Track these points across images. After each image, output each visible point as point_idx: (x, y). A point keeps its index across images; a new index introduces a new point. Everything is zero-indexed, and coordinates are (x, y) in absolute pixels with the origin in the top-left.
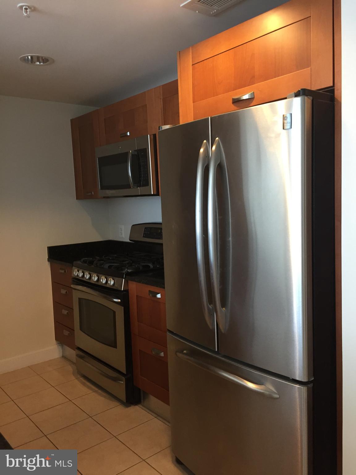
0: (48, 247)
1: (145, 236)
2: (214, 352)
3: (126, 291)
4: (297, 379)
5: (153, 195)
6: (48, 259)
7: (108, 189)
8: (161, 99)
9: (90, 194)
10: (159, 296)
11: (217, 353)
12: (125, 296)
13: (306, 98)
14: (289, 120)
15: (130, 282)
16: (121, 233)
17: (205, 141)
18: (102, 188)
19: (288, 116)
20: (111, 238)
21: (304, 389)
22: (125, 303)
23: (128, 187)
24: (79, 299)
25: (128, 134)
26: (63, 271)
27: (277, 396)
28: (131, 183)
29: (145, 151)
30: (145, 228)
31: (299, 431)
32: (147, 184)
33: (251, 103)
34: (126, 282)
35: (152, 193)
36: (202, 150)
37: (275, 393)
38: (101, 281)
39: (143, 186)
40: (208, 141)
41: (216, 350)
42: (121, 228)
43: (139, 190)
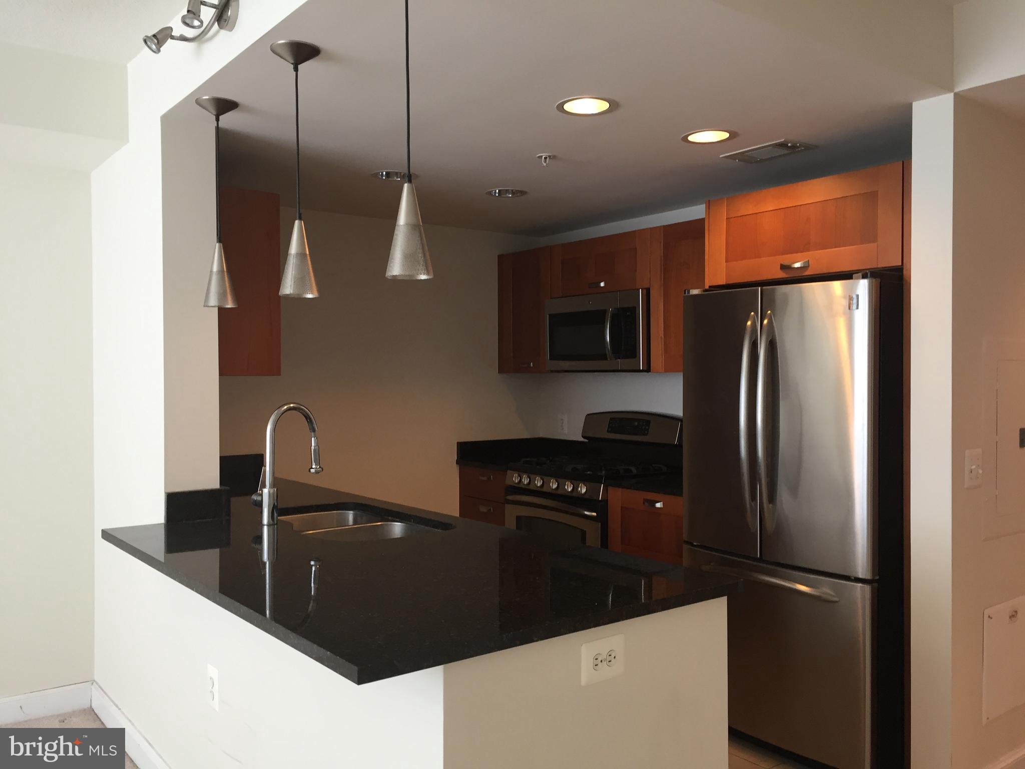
0: (457, 443)
1: (611, 430)
2: (755, 559)
3: (605, 501)
4: (861, 576)
5: (643, 371)
6: (457, 460)
7: (563, 360)
8: (661, 243)
9: (525, 366)
10: (658, 505)
11: (761, 560)
12: (602, 507)
13: (874, 280)
14: (855, 301)
15: (610, 489)
16: (562, 426)
17: (752, 313)
18: (552, 358)
19: (854, 297)
20: (542, 435)
21: (867, 588)
22: (603, 519)
23: (604, 357)
24: (518, 517)
25: (602, 284)
26: (485, 478)
27: (836, 599)
28: (607, 353)
29: (634, 310)
30: (611, 419)
31: (861, 635)
32: (634, 354)
33: (805, 271)
34: (605, 490)
35: (641, 369)
36: (749, 323)
37: (833, 596)
38: (566, 487)
39: (626, 357)
40: (756, 313)
41: (759, 556)
42: (562, 420)
43: (620, 363)
